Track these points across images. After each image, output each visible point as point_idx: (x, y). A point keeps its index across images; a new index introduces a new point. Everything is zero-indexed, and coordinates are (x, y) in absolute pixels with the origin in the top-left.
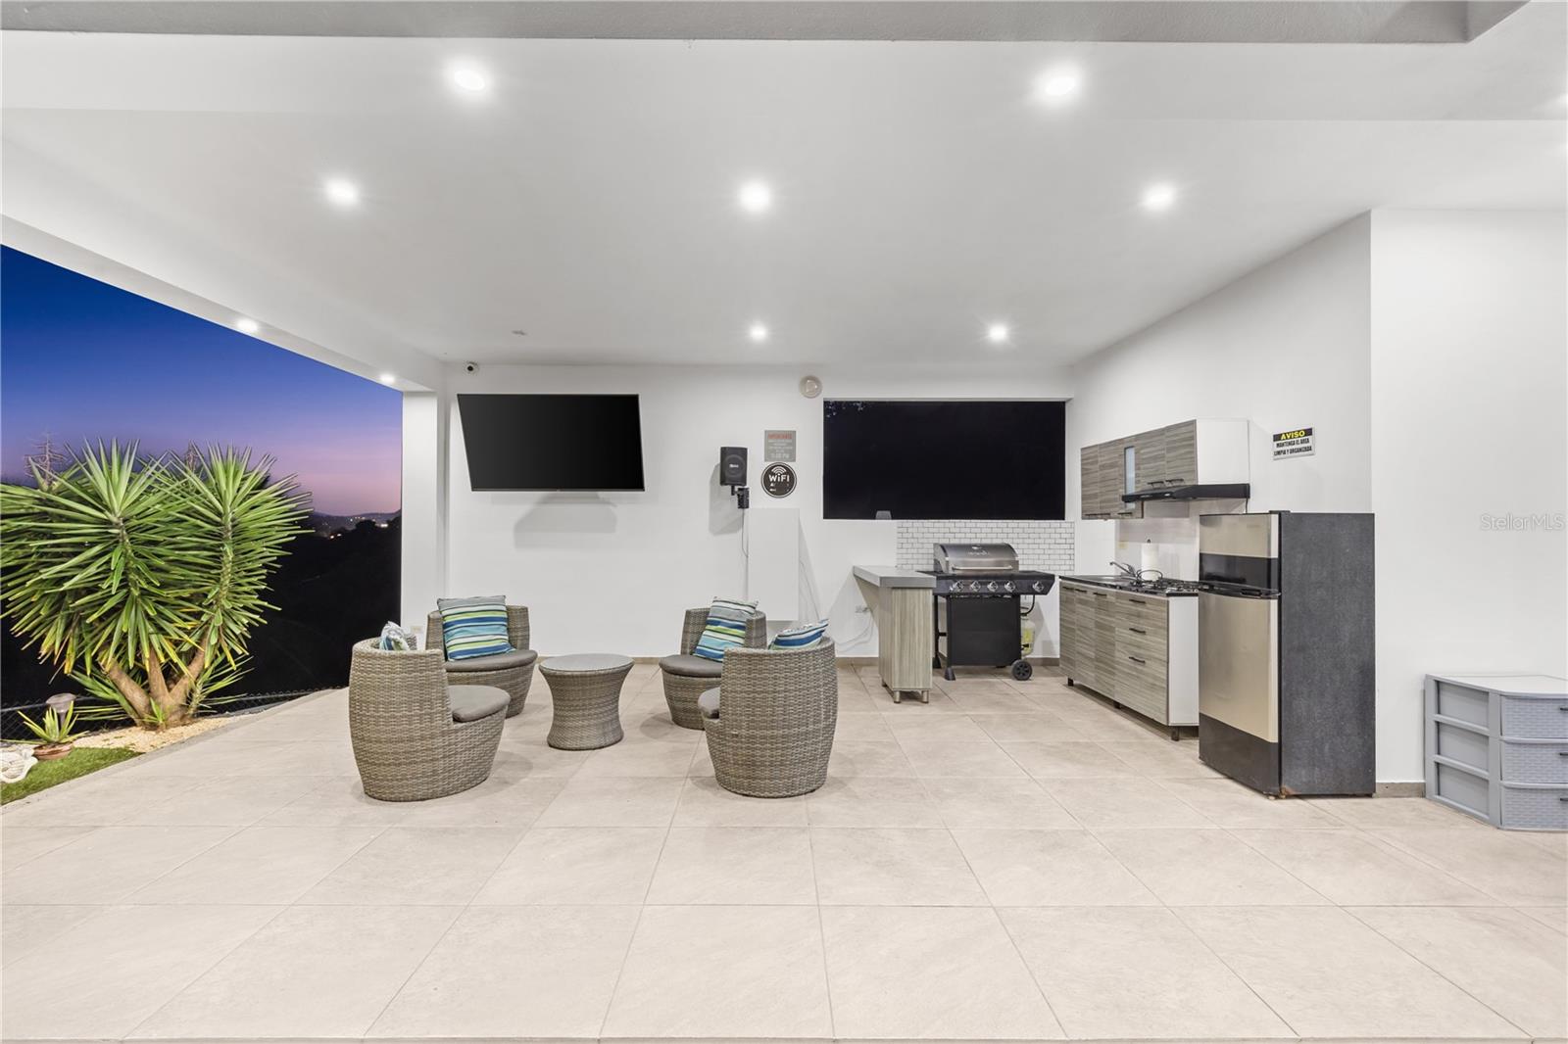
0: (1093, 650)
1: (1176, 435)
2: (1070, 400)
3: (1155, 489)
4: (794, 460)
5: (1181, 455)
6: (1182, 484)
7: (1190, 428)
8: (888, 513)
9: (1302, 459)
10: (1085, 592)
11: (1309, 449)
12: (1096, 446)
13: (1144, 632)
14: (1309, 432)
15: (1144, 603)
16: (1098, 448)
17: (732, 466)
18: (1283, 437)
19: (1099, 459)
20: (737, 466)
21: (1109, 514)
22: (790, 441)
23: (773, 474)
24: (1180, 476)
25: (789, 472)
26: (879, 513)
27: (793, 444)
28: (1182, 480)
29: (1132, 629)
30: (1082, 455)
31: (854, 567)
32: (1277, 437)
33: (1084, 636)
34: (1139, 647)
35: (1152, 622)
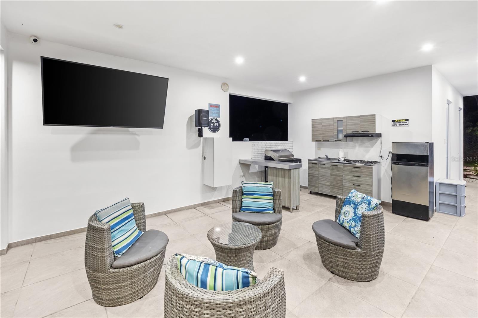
0: (330, 182)
1: (366, 118)
2: (290, 103)
3: (353, 134)
4: (219, 117)
5: (368, 124)
6: (369, 132)
7: (374, 116)
8: (248, 139)
9: (404, 127)
10: (325, 164)
11: (408, 125)
12: (321, 119)
13: (360, 177)
14: (407, 120)
15: (360, 168)
16: (322, 120)
17: (204, 118)
18: (396, 121)
19: (322, 123)
20: (206, 118)
21: (328, 140)
22: (218, 109)
23: (212, 123)
24: (368, 130)
25: (218, 122)
26: (245, 139)
27: (219, 110)
28: (368, 131)
29: (354, 176)
30: (312, 122)
31: (239, 160)
32: (393, 121)
33: (324, 178)
34: (357, 181)
35: (364, 173)
